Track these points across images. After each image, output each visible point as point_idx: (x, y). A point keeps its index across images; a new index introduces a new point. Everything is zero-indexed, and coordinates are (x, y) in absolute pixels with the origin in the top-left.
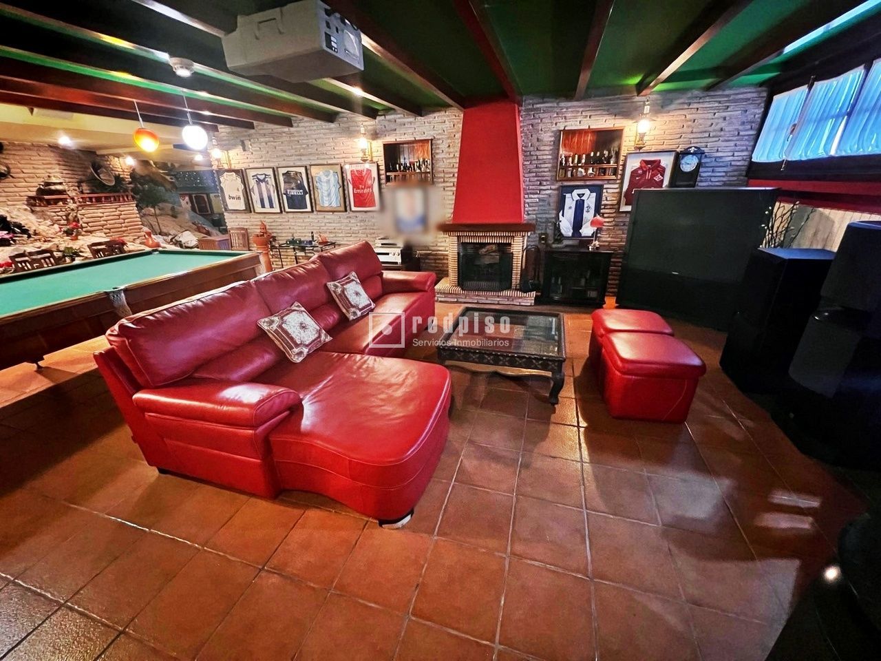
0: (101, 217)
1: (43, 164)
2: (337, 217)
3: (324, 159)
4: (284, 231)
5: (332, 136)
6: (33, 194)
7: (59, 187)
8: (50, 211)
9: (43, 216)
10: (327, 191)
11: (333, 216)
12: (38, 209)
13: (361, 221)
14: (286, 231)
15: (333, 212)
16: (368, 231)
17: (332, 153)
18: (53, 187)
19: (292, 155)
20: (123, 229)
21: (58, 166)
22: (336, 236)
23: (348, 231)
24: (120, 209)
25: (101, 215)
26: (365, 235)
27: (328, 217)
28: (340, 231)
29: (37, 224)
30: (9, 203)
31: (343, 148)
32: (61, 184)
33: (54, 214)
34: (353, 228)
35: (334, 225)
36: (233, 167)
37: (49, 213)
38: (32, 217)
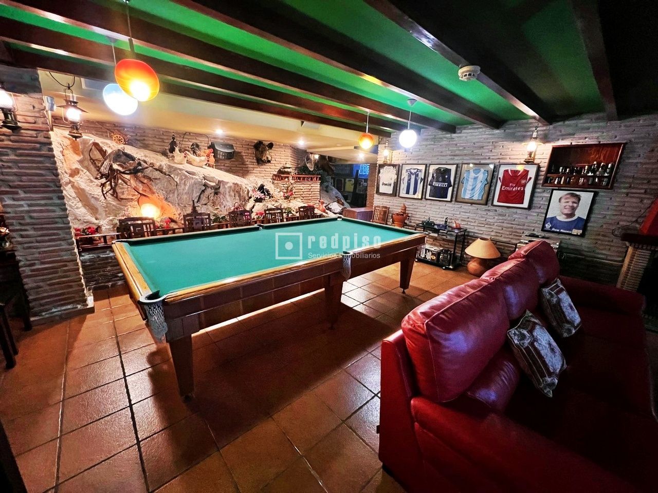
0: (302, 189)
1: (285, 156)
2: (474, 208)
3: (478, 159)
4: (418, 213)
5: (493, 140)
6: (276, 173)
7: (289, 170)
8: (280, 183)
9: (277, 186)
10: (473, 187)
11: (470, 208)
12: (276, 182)
13: (500, 215)
14: (420, 213)
15: (472, 204)
16: (505, 225)
17: (488, 154)
18: (286, 170)
19: (447, 155)
20: (310, 198)
21: (290, 158)
22: (467, 224)
23: (482, 222)
24: (312, 185)
25: (302, 188)
26: (500, 228)
27: (465, 207)
28: (473, 221)
29: (273, 190)
30: (265, 177)
31: (502, 150)
32: (290, 168)
33: (282, 185)
34: (487, 220)
35: (468, 214)
36: (393, 163)
37: (280, 185)
38: (272, 186)
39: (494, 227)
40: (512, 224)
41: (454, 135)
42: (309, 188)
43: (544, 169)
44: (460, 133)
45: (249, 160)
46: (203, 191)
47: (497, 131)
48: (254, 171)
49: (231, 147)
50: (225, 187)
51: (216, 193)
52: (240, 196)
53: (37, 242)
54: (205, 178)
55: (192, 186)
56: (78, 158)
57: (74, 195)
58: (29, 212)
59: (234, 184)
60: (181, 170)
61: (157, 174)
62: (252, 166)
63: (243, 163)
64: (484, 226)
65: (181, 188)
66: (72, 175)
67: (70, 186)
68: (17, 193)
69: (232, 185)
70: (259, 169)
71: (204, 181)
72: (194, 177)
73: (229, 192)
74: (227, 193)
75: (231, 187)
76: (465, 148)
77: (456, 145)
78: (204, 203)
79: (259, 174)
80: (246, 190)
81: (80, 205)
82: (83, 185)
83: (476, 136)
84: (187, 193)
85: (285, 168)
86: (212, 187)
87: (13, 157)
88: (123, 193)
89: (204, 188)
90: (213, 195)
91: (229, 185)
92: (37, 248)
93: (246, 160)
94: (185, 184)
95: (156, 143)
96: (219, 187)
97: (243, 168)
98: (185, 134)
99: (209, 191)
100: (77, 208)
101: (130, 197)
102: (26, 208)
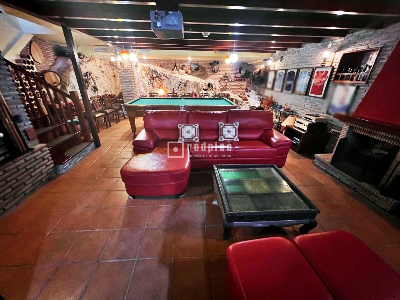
0: (234, 86)
2: (301, 98)
3: (308, 65)
5: (317, 51)
6: (222, 77)
10: (302, 83)
11: (299, 97)
13: (311, 102)
17: (313, 61)
19: (296, 63)
20: (239, 90)
22: (296, 108)
28: (300, 106)
34: (305, 105)
35: (298, 102)
36: (275, 69)
39: (307, 110)
40: (315, 108)
41: (301, 49)
42: (239, 85)
43: (335, 70)
44: (304, 47)
45: (209, 71)
46: (180, 85)
47: (319, 44)
48: (211, 76)
49: (197, 64)
50: (190, 84)
51: (185, 86)
52: (197, 88)
53: (128, 96)
54: (181, 79)
55: (176, 83)
56: (145, 73)
57: (142, 85)
58: (126, 88)
59: (194, 82)
60: (173, 76)
61: (165, 78)
62: (209, 74)
63: (205, 72)
64: (303, 110)
65: (172, 83)
66: (142, 79)
67: (141, 82)
68: (123, 83)
69: (193, 82)
70: (213, 75)
71: (180, 81)
72: (177, 79)
73: (192, 86)
74: (191, 86)
75: (192, 84)
76: (304, 57)
77: (301, 55)
78: (180, 89)
79: (213, 78)
80: (202, 85)
81: (143, 88)
82: (144, 82)
83: (310, 48)
84: (174, 85)
85: (226, 74)
86: (183, 83)
87: (123, 74)
88: (154, 85)
89: (180, 83)
90: (183, 86)
91: (191, 82)
92: (127, 98)
93: (207, 71)
94: (173, 82)
95: (171, 66)
96: (187, 83)
97: (205, 75)
98: (181, 61)
99: (182, 85)
100: (142, 89)
101: (157, 86)
102: (125, 87)
